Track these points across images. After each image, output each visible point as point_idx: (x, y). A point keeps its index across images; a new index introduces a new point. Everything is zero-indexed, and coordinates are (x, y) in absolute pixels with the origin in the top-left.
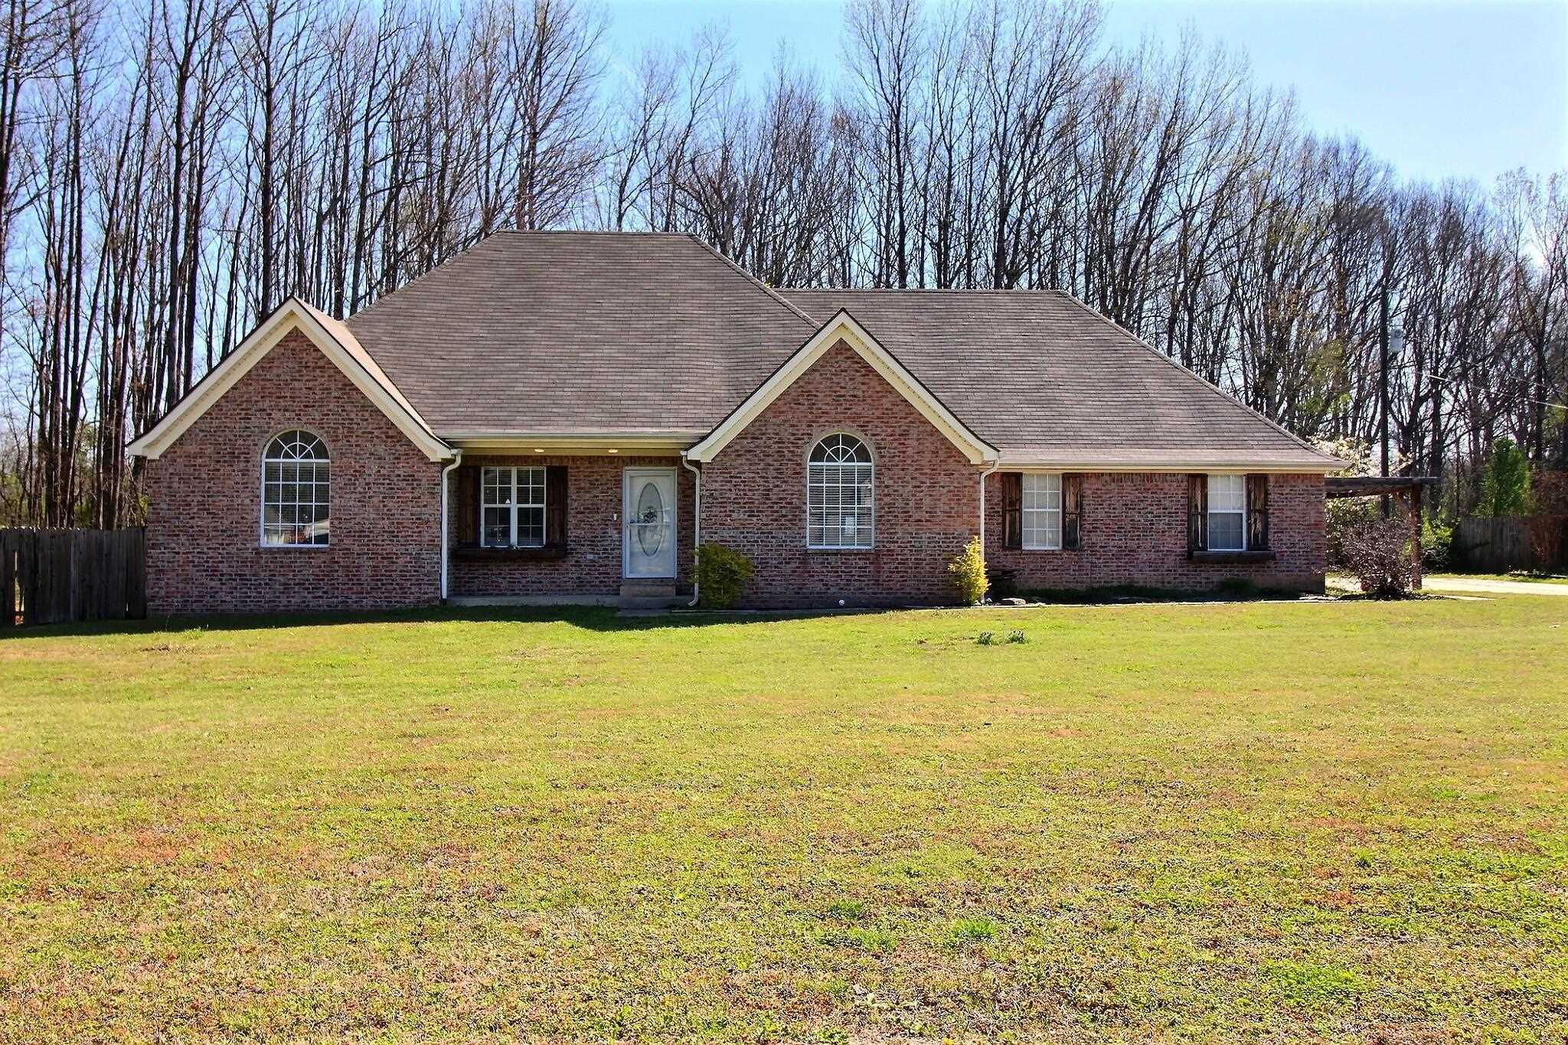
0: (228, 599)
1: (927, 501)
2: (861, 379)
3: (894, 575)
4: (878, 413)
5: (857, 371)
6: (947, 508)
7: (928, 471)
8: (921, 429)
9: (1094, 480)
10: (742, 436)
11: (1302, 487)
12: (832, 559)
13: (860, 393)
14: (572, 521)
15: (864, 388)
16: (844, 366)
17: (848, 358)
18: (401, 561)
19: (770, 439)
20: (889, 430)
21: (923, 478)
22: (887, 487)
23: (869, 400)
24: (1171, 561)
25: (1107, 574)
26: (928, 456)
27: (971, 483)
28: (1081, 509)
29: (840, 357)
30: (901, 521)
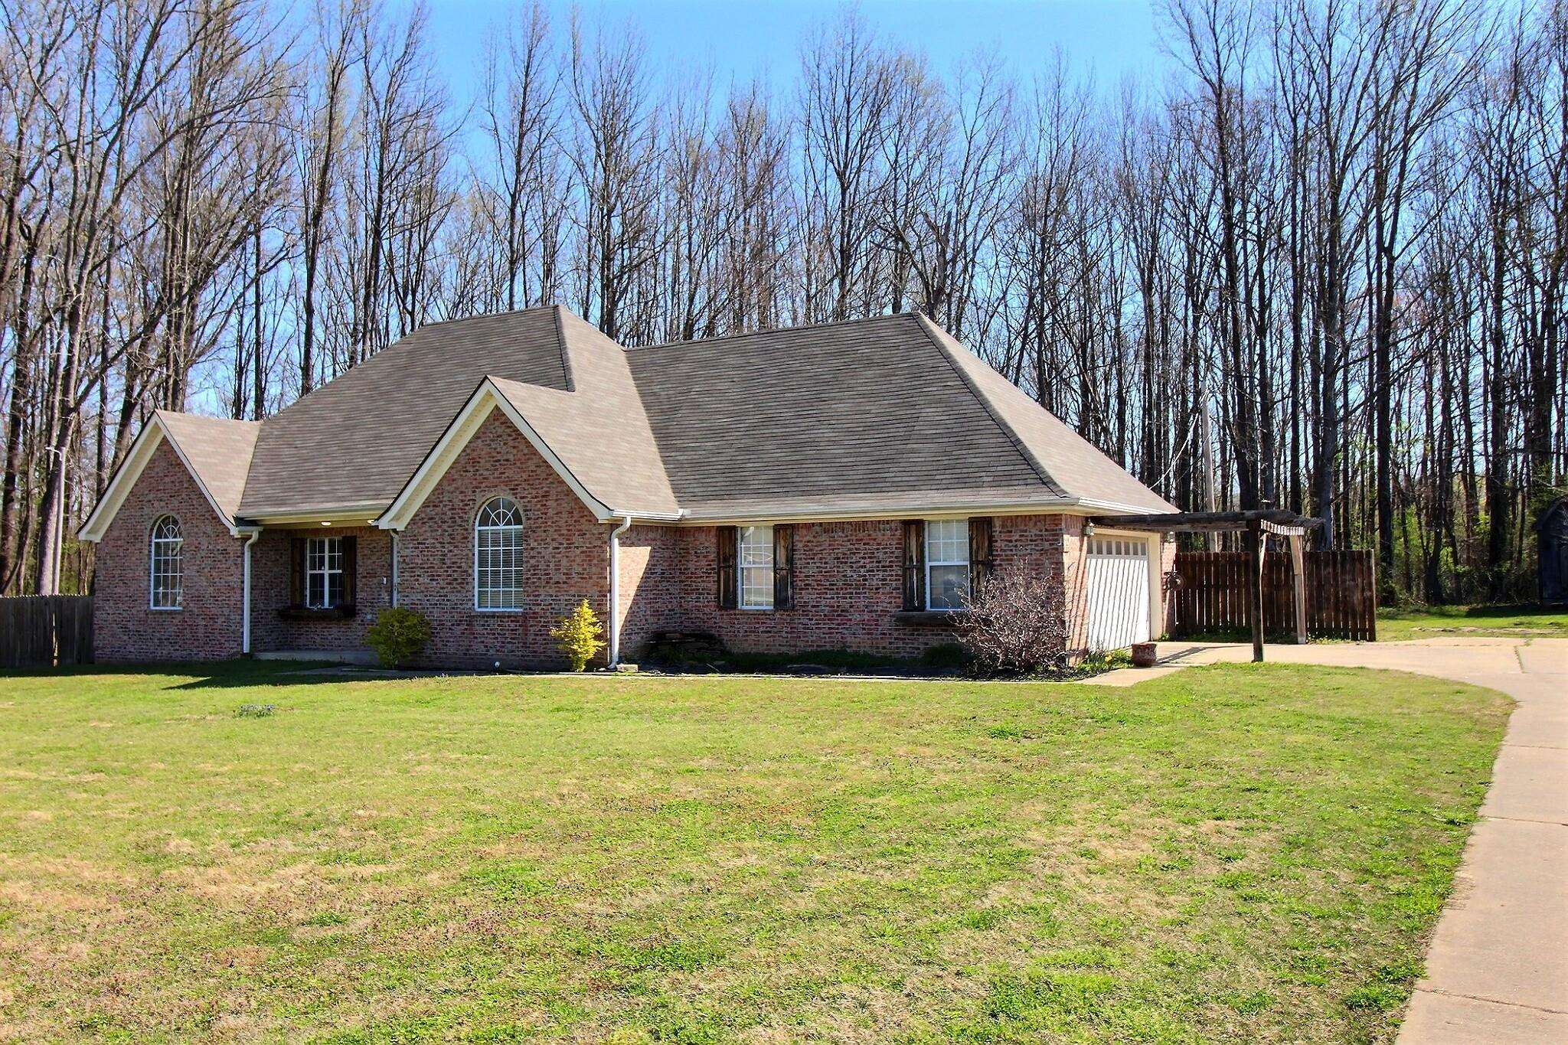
0: (133, 650)
1: (564, 562)
2: (511, 443)
3: (538, 638)
4: (525, 476)
5: (510, 435)
6: (580, 570)
7: (565, 532)
8: (559, 489)
9: (804, 532)
10: (425, 505)
11: (1034, 531)
12: (491, 621)
13: (511, 457)
14: (359, 585)
15: (515, 451)
16: (500, 431)
17: (502, 423)
18: (220, 621)
19: (445, 506)
20: (534, 492)
21: (560, 539)
22: (532, 549)
23: (518, 464)
24: (886, 623)
26: (565, 515)
27: (599, 543)
28: (792, 564)
29: (497, 423)
30: (544, 584)
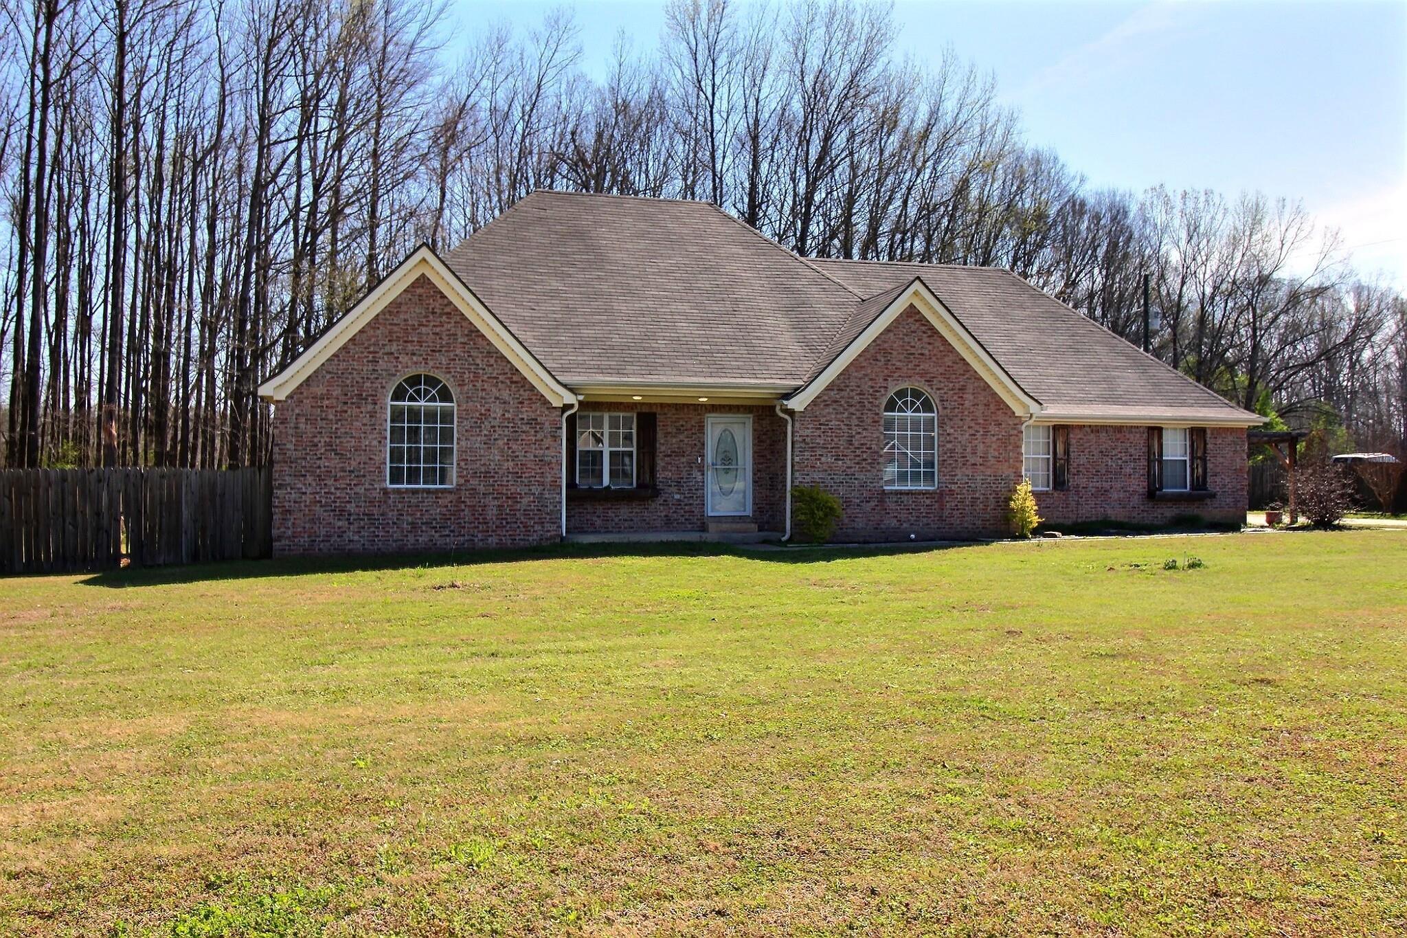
0: (356, 538)
1: (981, 447)
2: (926, 340)
3: (955, 512)
4: (941, 370)
5: (924, 332)
6: (997, 454)
7: (982, 422)
8: (976, 384)
9: (1077, 431)
10: (829, 388)
11: (1230, 438)
12: (905, 498)
13: (926, 352)
14: (660, 463)
15: (930, 347)
16: (913, 328)
17: (916, 321)
18: (525, 501)
19: (852, 391)
20: (951, 385)
21: (977, 427)
22: (948, 434)
23: (934, 359)
24: (1136, 500)
25: (1088, 511)
26: (981, 407)
27: (1015, 432)
28: (1068, 455)
29: (910, 320)
30: (960, 465)
